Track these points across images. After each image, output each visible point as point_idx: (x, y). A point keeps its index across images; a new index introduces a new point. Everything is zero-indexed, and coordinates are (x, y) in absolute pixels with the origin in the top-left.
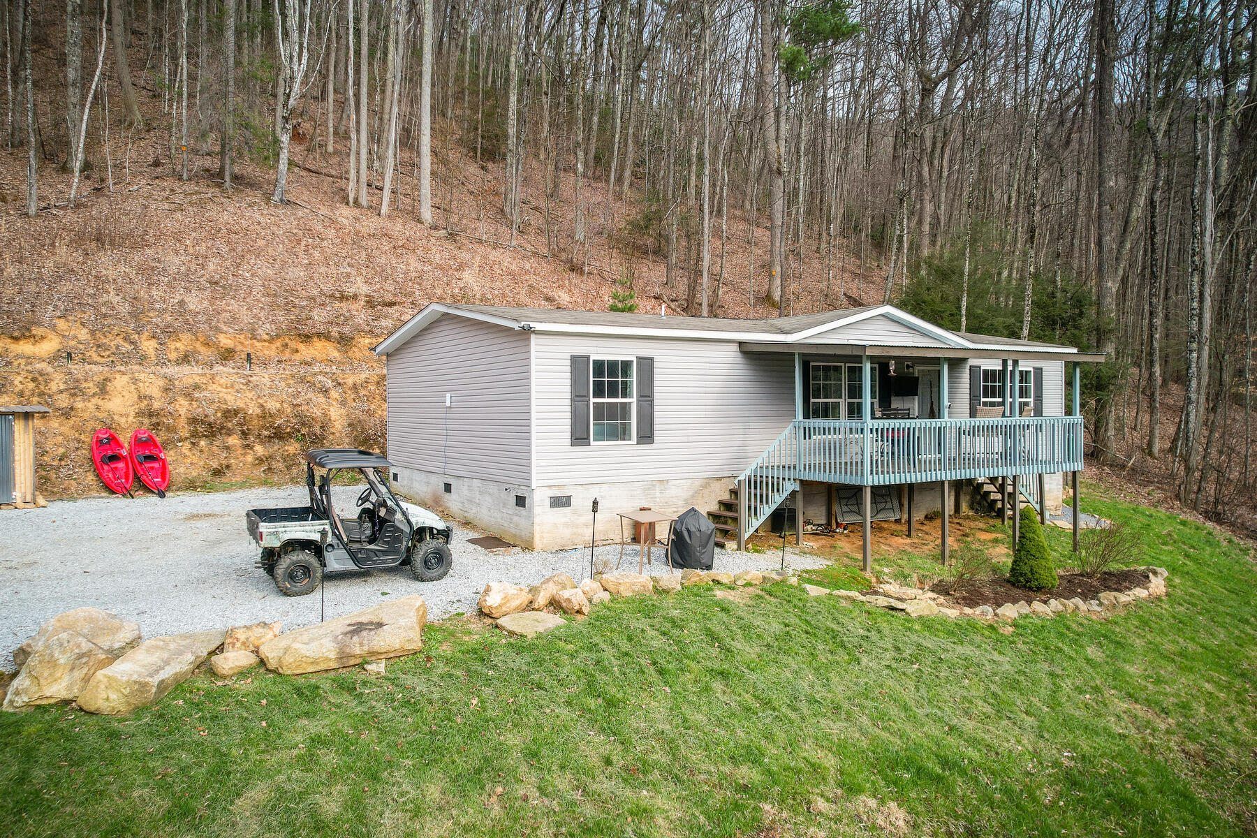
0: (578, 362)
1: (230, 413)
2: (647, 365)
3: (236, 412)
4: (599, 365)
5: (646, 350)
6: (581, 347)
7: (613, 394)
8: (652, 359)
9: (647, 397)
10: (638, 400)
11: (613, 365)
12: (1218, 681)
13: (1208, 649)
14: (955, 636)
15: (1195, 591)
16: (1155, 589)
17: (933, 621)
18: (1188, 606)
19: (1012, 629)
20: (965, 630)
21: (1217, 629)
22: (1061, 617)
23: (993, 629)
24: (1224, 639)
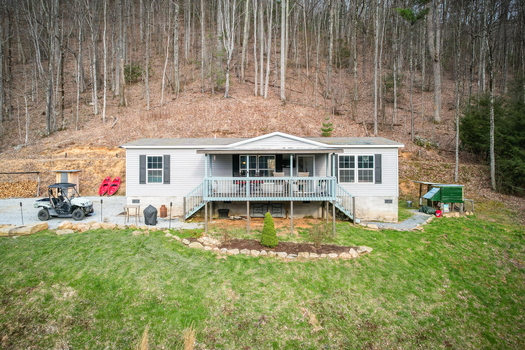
0: (142, 158)
2: (168, 158)
4: (150, 159)
5: (167, 153)
6: (143, 153)
7: (155, 167)
8: (169, 156)
9: (168, 168)
10: (164, 170)
11: (155, 158)
12: (304, 292)
13: (326, 281)
14: (190, 255)
15: (381, 260)
16: (344, 255)
17: (193, 250)
18: (357, 264)
19: (225, 257)
20: (200, 254)
21: (353, 275)
22: (261, 257)
23: (215, 256)
24: (348, 278)
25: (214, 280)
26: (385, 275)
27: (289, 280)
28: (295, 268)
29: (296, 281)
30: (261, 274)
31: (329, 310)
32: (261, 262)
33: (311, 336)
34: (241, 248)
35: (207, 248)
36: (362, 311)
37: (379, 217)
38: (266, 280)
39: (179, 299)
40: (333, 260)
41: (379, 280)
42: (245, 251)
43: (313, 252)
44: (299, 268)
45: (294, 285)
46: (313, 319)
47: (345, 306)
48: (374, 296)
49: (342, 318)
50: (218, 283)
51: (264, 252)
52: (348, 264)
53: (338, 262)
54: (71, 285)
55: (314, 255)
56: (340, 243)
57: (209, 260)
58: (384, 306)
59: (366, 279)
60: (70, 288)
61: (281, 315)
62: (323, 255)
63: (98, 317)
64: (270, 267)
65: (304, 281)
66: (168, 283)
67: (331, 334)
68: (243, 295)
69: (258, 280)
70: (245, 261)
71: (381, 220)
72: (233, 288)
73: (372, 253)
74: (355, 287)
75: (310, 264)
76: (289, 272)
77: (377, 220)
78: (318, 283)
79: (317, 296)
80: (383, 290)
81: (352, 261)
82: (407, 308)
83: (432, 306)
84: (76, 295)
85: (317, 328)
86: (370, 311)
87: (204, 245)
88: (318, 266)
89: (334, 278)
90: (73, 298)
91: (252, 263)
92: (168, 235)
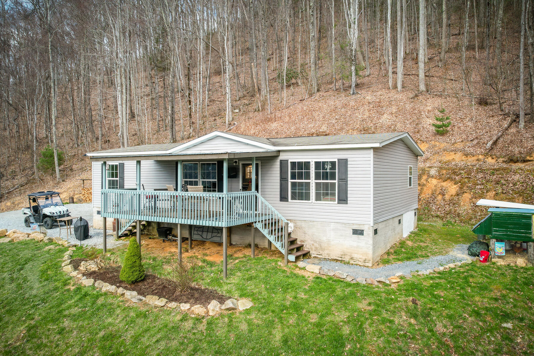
16: (196, 309)
17: (60, 273)
18: (202, 326)
19: (73, 288)
22: (106, 294)
23: (67, 284)
29: (101, 334)
32: (100, 300)
34: (102, 279)
35: (74, 273)
37: (344, 255)
51: (114, 288)
55: (160, 302)
62: (173, 304)
70: (85, 297)
71: (347, 259)
77: (340, 259)
81: (199, 319)
87: (76, 270)
91: (88, 300)
92: (67, 253)
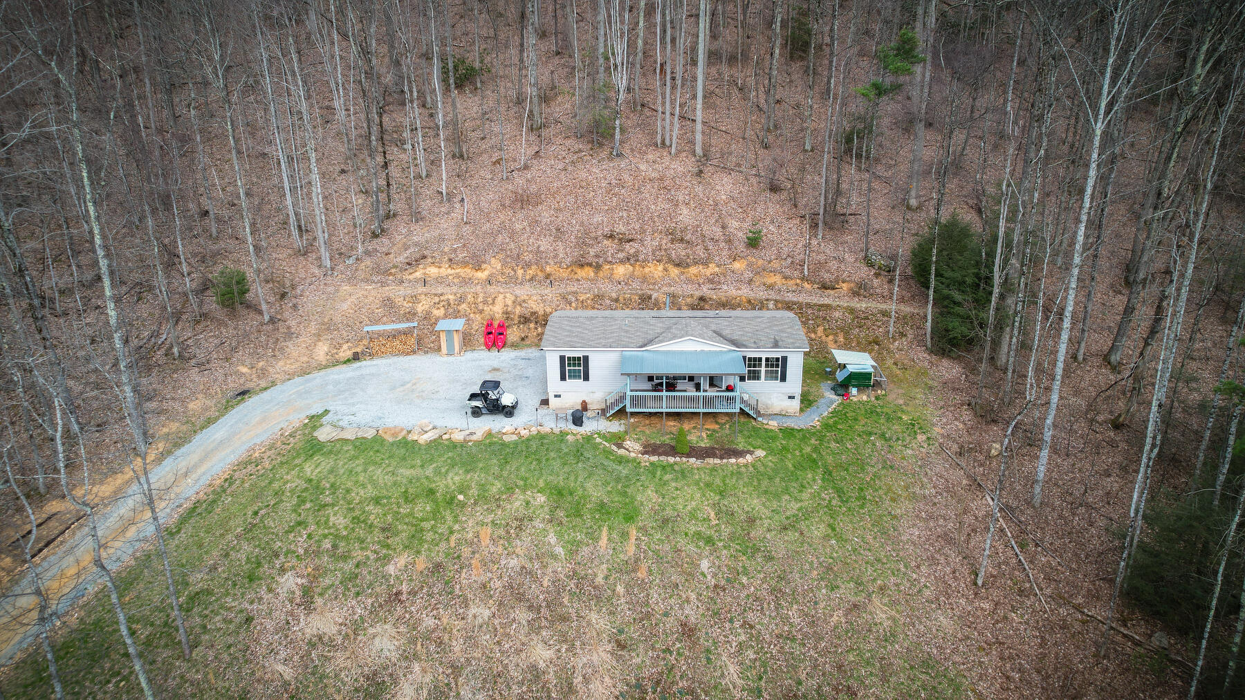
0: (562, 358)
1: (533, 313)
2: (586, 358)
3: (535, 313)
4: (569, 358)
5: (585, 353)
6: (562, 354)
7: (575, 366)
9: (587, 368)
10: (583, 369)
11: (574, 358)
12: (707, 495)
13: (725, 485)
14: (620, 462)
15: (770, 464)
16: (741, 460)
17: (622, 457)
18: (751, 469)
19: (647, 464)
20: (628, 461)
21: (746, 479)
22: (676, 463)
23: (640, 463)
24: (741, 482)
25: (641, 486)
26: (770, 479)
27: (697, 484)
28: (702, 473)
29: (702, 484)
30: (676, 480)
31: (724, 509)
32: (676, 468)
33: (710, 527)
34: (660, 455)
35: (633, 455)
36: (747, 509)
37: (781, 414)
38: (679, 485)
39: (619, 501)
40: (732, 465)
41: (765, 482)
42: (662, 458)
43: (717, 458)
44: (705, 473)
45: (700, 489)
46: (712, 515)
47: (736, 506)
48: (758, 498)
49: (732, 514)
50: (645, 487)
51: (678, 459)
52: (743, 469)
53: (735, 467)
54: (539, 492)
55: (717, 461)
56: (740, 447)
57: (635, 467)
58: (764, 505)
59: (755, 484)
60: (539, 495)
61: (690, 513)
62: (725, 461)
63: (567, 517)
64: (683, 472)
65: (708, 485)
66: (609, 489)
67: (723, 527)
68: (663, 498)
69: (674, 484)
70: (664, 468)
72: (656, 492)
73: (765, 457)
74: (745, 490)
75: (714, 469)
76: (697, 477)
77: (778, 416)
78: (718, 486)
79: (717, 498)
80: (766, 492)
81: (746, 466)
82: (780, 507)
83: (799, 505)
84: (546, 500)
85: (715, 522)
86: (753, 509)
87: (630, 452)
88: (720, 471)
89: (731, 482)
90: (545, 502)
91: (669, 469)
92: (598, 440)
